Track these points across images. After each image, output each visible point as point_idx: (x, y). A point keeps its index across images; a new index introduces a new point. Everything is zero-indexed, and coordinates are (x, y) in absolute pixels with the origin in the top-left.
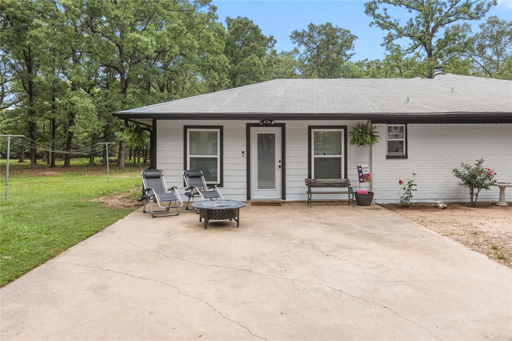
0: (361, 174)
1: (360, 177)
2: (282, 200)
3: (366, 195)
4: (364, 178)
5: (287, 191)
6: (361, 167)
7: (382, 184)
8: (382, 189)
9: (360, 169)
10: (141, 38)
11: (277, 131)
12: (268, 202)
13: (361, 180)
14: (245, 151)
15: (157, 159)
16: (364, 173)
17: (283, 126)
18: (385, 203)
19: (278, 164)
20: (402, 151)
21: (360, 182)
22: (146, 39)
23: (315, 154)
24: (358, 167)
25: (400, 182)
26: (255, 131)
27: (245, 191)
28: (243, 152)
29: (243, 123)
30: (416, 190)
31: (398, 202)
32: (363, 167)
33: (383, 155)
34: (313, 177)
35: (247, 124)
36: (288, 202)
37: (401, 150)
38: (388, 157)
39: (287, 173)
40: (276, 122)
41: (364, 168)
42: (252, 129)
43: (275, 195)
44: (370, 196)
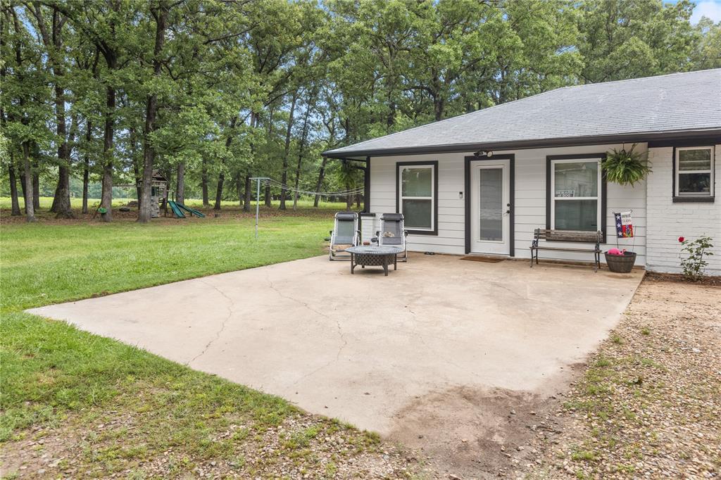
0: (619, 226)
1: (618, 230)
2: (509, 257)
3: (619, 256)
4: (624, 231)
5: (517, 245)
6: (619, 215)
7: (665, 242)
8: (665, 251)
9: (618, 217)
10: (442, 49)
11: (504, 164)
12: (489, 257)
13: (620, 234)
14: (463, 191)
15: (371, 200)
16: (623, 224)
17: (511, 157)
18: (670, 272)
19: (506, 208)
20: (709, 191)
21: (619, 236)
22: (447, 50)
23: (556, 196)
24: (616, 215)
25: (681, 240)
26: (477, 166)
27: (463, 242)
28: (461, 193)
29: (460, 157)
30: (712, 254)
31: (681, 271)
32: (622, 214)
33: (667, 197)
34: (553, 227)
35: (465, 157)
36: (516, 260)
37: (706, 189)
38: (676, 200)
39: (516, 221)
40: (495, 153)
41: (624, 216)
42: (473, 163)
43: (501, 248)
44: (628, 258)
